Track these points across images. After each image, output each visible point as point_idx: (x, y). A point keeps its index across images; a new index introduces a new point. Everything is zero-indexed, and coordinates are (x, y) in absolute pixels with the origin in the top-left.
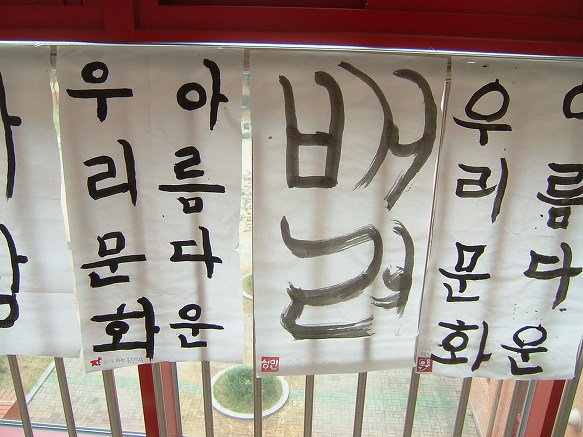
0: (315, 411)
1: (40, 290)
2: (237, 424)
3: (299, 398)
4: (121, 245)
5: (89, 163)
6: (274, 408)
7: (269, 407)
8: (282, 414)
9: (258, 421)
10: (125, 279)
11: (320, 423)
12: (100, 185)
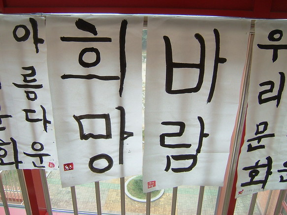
0: (178, 198)
1: (212, 151)
2: (140, 204)
3: (169, 191)
4: (265, 129)
5: (262, 85)
6: (158, 197)
7: (155, 196)
8: (162, 199)
9: (149, 203)
10: (263, 147)
11: (181, 204)
12: (264, 97)
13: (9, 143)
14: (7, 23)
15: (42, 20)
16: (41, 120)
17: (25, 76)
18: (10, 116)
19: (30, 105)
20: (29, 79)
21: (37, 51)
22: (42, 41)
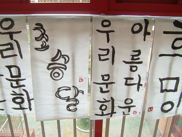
13: (109, 101)
14: (129, 21)
15: (152, 20)
16: (136, 84)
17: (133, 56)
18: (114, 83)
19: (130, 74)
20: (135, 58)
21: (145, 40)
22: (149, 34)
